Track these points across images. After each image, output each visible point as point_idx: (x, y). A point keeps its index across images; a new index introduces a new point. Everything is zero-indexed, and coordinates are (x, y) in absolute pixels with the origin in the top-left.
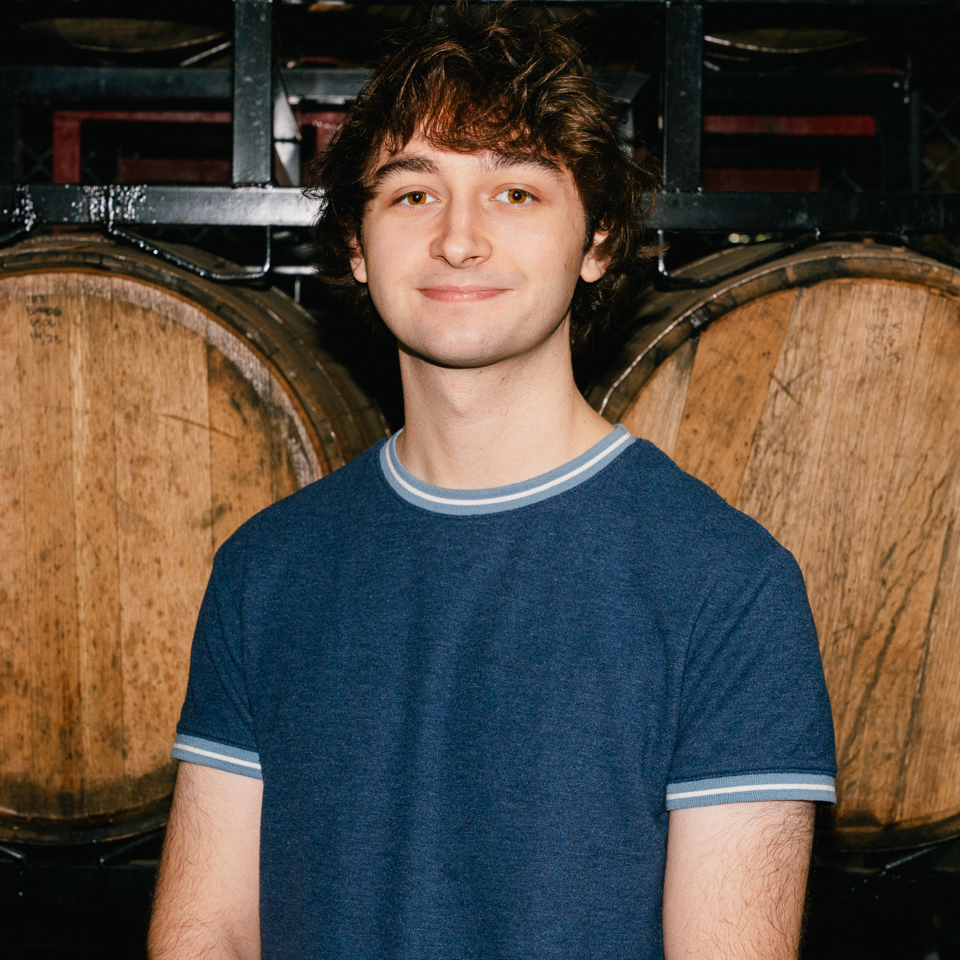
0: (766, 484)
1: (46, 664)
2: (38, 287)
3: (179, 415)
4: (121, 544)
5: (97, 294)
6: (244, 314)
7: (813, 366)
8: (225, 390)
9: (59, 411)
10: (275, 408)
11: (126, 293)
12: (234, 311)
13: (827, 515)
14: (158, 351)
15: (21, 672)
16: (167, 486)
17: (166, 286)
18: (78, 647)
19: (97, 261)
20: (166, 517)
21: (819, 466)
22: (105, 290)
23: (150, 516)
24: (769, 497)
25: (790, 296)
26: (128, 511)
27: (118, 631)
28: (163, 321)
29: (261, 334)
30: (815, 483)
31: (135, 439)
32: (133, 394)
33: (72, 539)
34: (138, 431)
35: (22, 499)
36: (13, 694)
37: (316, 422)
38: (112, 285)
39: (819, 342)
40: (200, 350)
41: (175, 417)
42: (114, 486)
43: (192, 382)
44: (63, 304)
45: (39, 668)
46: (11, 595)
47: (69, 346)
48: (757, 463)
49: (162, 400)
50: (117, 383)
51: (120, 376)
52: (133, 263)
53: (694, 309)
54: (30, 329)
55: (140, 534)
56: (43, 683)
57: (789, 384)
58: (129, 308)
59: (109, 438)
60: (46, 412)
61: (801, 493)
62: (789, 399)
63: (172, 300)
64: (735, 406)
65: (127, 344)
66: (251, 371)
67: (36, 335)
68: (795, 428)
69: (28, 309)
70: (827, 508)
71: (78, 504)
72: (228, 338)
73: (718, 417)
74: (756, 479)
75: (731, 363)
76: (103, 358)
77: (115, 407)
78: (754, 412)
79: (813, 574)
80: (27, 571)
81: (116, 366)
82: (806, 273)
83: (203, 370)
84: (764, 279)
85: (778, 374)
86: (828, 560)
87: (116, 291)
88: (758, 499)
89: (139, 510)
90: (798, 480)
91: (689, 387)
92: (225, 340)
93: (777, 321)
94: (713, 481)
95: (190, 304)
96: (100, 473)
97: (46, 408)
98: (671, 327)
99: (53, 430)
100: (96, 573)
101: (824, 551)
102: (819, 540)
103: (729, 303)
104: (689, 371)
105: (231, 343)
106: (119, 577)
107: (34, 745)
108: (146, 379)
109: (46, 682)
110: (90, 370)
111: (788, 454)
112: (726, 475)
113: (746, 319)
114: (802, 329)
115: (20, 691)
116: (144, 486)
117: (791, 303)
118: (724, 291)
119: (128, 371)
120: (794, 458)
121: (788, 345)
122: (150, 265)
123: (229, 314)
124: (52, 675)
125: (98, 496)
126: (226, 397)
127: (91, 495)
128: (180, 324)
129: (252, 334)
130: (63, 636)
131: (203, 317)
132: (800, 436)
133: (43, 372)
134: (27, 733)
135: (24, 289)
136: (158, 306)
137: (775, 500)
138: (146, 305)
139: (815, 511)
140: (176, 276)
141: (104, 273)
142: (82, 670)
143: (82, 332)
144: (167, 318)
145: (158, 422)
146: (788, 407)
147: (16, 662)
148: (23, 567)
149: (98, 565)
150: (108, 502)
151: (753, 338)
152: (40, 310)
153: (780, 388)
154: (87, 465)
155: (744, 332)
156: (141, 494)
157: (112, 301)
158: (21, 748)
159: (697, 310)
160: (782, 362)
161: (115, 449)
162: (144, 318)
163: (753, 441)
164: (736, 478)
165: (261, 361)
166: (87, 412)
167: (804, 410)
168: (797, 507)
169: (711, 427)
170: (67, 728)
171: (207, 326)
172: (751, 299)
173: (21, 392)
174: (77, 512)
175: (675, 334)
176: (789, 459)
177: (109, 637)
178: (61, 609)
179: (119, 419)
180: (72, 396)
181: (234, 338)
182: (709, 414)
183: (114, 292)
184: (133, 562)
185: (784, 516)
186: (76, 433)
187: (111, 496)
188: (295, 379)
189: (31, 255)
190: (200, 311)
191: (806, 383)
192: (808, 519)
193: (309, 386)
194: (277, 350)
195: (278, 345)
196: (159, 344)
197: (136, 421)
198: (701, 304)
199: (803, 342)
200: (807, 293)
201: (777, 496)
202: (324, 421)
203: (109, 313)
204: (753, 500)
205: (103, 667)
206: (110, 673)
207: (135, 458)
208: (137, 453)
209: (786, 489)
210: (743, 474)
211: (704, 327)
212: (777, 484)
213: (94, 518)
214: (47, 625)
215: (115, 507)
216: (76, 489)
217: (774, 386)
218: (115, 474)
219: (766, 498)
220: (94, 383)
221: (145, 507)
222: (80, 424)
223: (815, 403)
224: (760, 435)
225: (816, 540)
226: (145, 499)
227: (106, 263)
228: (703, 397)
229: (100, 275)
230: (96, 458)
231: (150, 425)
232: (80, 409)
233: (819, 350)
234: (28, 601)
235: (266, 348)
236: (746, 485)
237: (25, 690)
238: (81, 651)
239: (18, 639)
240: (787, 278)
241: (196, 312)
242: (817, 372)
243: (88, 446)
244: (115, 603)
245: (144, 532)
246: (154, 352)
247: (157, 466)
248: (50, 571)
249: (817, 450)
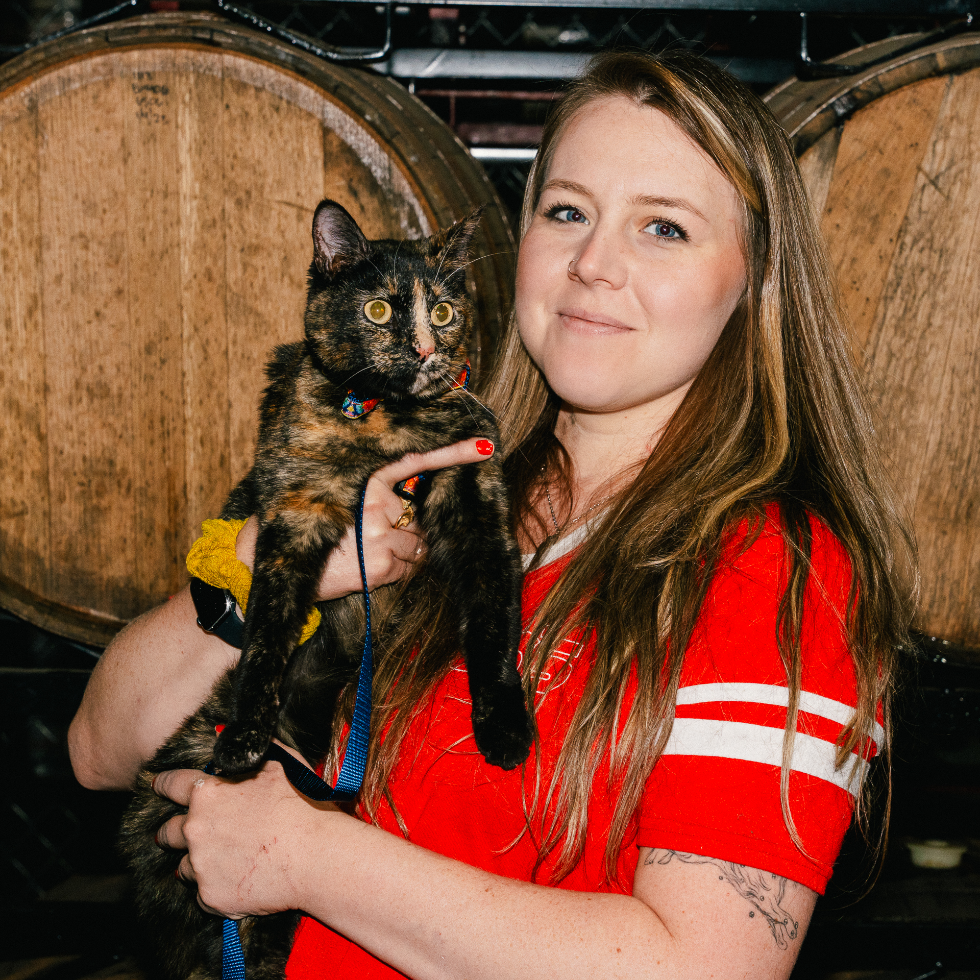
0: (911, 283)
1: (151, 463)
2: (145, 63)
3: (293, 202)
4: (231, 336)
5: (207, 72)
6: (362, 95)
7: (963, 158)
8: (342, 175)
9: (166, 195)
10: (394, 195)
11: (237, 71)
12: (352, 91)
13: (975, 316)
14: (271, 133)
15: (124, 471)
16: (279, 276)
17: (281, 64)
18: (184, 445)
19: (207, 36)
20: (278, 309)
21: (967, 265)
22: (215, 68)
23: (261, 307)
24: (914, 297)
25: (940, 83)
26: (238, 303)
27: (227, 430)
28: (277, 102)
29: (380, 116)
30: (963, 282)
31: (246, 227)
32: (245, 178)
33: (179, 331)
34: (250, 217)
35: (126, 288)
36: (115, 494)
37: (438, 210)
38: (223, 62)
39: (970, 133)
40: (315, 133)
41: (288, 204)
42: (224, 276)
43: (307, 166)
44: (171, 82)
45: (143, 467)
46: (114, 390)
47: (177, 127)
48: (902, 261)
49: (275, 185)
50: (228, 167)
51: (231, 159)
52: (247, 39)
53: (839, 95)
54: (136, 108)
55: (251, 326)
56: (147, 483)
57: (937, 177)
58: (241, 87)
59: (218, 225)
60: (152, 196)
61: (948, 294)
62: (937, 193)
63: (286, 79)
64: (879, 201)
65: (238, 125)
66: (370, 155)
67: (142, 115)
68: (943, 223)
69: (134, 87)
70: (975, 310)
71: (186, 295)
72: (345, 120)
73: (862, 211)
74: (901, 278)
75: (877, 154)
76: (213, 139)
77: (225, 192)
78: (900, 207)
79: (959, 378)
80: (131, 365)
81: (227, 149)
82: (957, 59)
83: (319, 153)
84: (913, 65)
85: (926, 167)
86: (975, 364)
87: (228, 69)
88: (902, 299)
89: (250, 302)
90: (945, 279)
91: (832, 179)
92: (343, 123)
93: (925, 110)
94: (855, 279)
95: (306, 84)
96: (209, 261)
97: (152, 191)
98: (814, 114)
99: (159, 216)
100: (204, 367)
101: (971, 354)
102: (966, 342)
103: (876, 90)
104: (832, 162)
105: (348, 126)
106: (228, 372)
107: (137, 549)
108: (259, 162)
109: (151, 481)
110: (200, 152)
111: (935, 252)
112: (870, 273)
113: (893, 108)
114: (952, 119)
115: (123, 491)
116: (256, 276)
117: (941, 90)
118: (870, 76)
119: (239, 154)
120: (941, 256)
121: (938, 136)
122: (263, 41)
123: (346, 93)
124: (156, 473)
125: (206, 286)
126: (343, 183)
127: (200, 285)
128: (295, 105)
129: (372, 116)
130: (168, 433)
131: (320, 98)
132: (948, 233)
133: (149, 153)
134: (129, 534)
135: (129, 66)
136: (272, 85)
137: (920, 300)
138: (259, 84)
139: (963, 311)
140: (292, 52)
141: (215, 49)
142: (189, 468)
143: (190, 113)
144: (281, 98)
145: (271, 209)
146: (936, 202)
147: (119, 461)
148: (127, 362)
149: (205, 359)
150: (217, 294)
151: (900, 128)
152: (146, 88)
153: (927, 182)
154: (195, 253)
155: (890, 122)
156: (252, 284)
157: (223, 79)
158: (123, 551)
159: (842, 97)
160: (930, 154)
161: (224, 237)
162: (257, 97)
163: (899, 237)
164: (879, 277)
165: (380, 145)
166: (196, 197)
167: (952, 206)
168: (943, 308)
169: (854, 222)
170: (172, 531)
171: (324, 106)
172: (899, 86)
173: (125, 175)
174: (184, 303)
175: (818, 122)
176: (936, 257)
177: (217, 436)
178: (166, 404)
179: (230, 205)
180: (180, 179)
181: (352, 121)
182: (852, 208)
183: (224, 70)
184: (243, 356)
185: (930, 316)
186: (184, 221)
187: (220, 286)
188: (417, 164)
189: (137, 29)
190: (317, 91)
191: (955, 177)
192: (955, 320)
193: (430, 173)
194: (398, 133)
195: (398, 128)
196: (272, 126)
197: (247, 207)
198: (846, 91)
199: (953, 132)
200: (959, 81)
201: (923, 296)
202: (446, 209)
203: (220, 93)
204: (897, 301)
205: (210, 467)
206: (218, 473)
207: (246, 247)
208: (248, 242)
209: (932, 287)
210: (887, 273)
211: (848, 116)
212: (923, 282)
213: (203, 309)
214: (152, 422)
215: (225, 297)
216: (183, 278)
217: (922, 179)
218: (225, 263)
219: (911, 298)
220: (203, 166)
221: (256, 298)
222: (188, 210)
223: (965, 197)
224: (906, 232)
225: (963, 344)
226: (257, 290)
227: (217, 38)
228: (846, 190)
229: (210, 51)
230: (205, 246)
231: (262, 211)
232: (188, 193)
233: (970, 142)
234: (132, 396)
235: (385, 131)
236: (890, 284)
237: (128, 489)
238: (188, 450)
239: (121, 437)
240: (937, 65)
241: (312, 93)
242: (967, 165)
243: (196, 233)
244: (224, 399)
245: (255, 325)
246: (267, 136)
247: (270, 255)
248: (155, 364)
249: (965, 248)
